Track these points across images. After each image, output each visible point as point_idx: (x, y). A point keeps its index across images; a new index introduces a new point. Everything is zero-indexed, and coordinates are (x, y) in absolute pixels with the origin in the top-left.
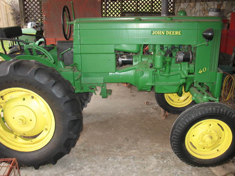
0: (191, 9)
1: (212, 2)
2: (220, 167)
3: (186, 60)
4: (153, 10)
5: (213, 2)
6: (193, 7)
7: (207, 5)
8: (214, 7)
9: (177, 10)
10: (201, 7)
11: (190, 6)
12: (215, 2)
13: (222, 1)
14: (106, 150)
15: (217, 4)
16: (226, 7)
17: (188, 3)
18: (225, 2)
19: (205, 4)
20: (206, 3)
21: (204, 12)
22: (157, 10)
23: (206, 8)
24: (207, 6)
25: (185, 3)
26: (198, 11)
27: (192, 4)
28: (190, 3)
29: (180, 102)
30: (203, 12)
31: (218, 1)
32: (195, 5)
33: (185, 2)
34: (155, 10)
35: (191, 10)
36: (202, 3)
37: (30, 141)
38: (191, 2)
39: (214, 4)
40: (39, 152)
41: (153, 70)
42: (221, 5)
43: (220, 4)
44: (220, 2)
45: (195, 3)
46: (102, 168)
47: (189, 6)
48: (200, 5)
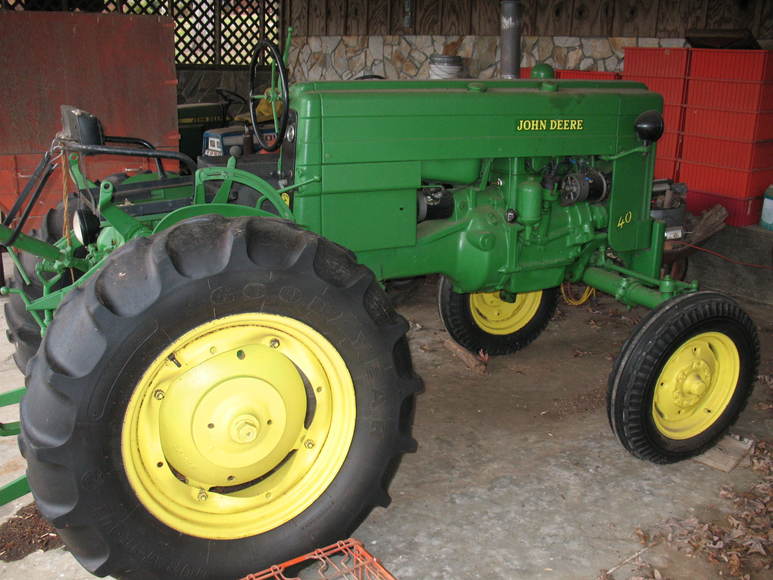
0: (349, 55)
1: (424, 37)
2: (712, 450)
3: (595, 194)
4: (222, 59)
5: (429, 37)
6: (357, 48)
7: (410, 44)
8: (435, 51)
9: (298, 59)
10: (388, 50)
11: (346, 46)
12: (434, 37)
13: (458, 34)
14: (424, 483)
15: (445, 43)
16: (473, 52)
17: (339, 38)
18: (468, 37)
19: (403, 41)
20: (405, 39)
21: (399, 64)
22: (233, 59)
23: (405, 54)
24: (409, 49)
25: (324, 38)
26: (376, 62)
27: (352, 41)
28: (344, 38)
29: (503, 320)
30: (394, 64)
31: (446, 35)
32: (364, 46)
33: (327, 34)
34: (227, 59)
35: (351, 58)
36: (389, 38)
37: (264, 494)
38: (350, 35)
39: (433, 42)
40: (299, 525)
41: (518, 227)
42: (457, 45)
43: (453, 44)
44: (455, 39)
45: (362, 39)
46: (465, 527)
47: (342, 46)
48: (385, 43)
